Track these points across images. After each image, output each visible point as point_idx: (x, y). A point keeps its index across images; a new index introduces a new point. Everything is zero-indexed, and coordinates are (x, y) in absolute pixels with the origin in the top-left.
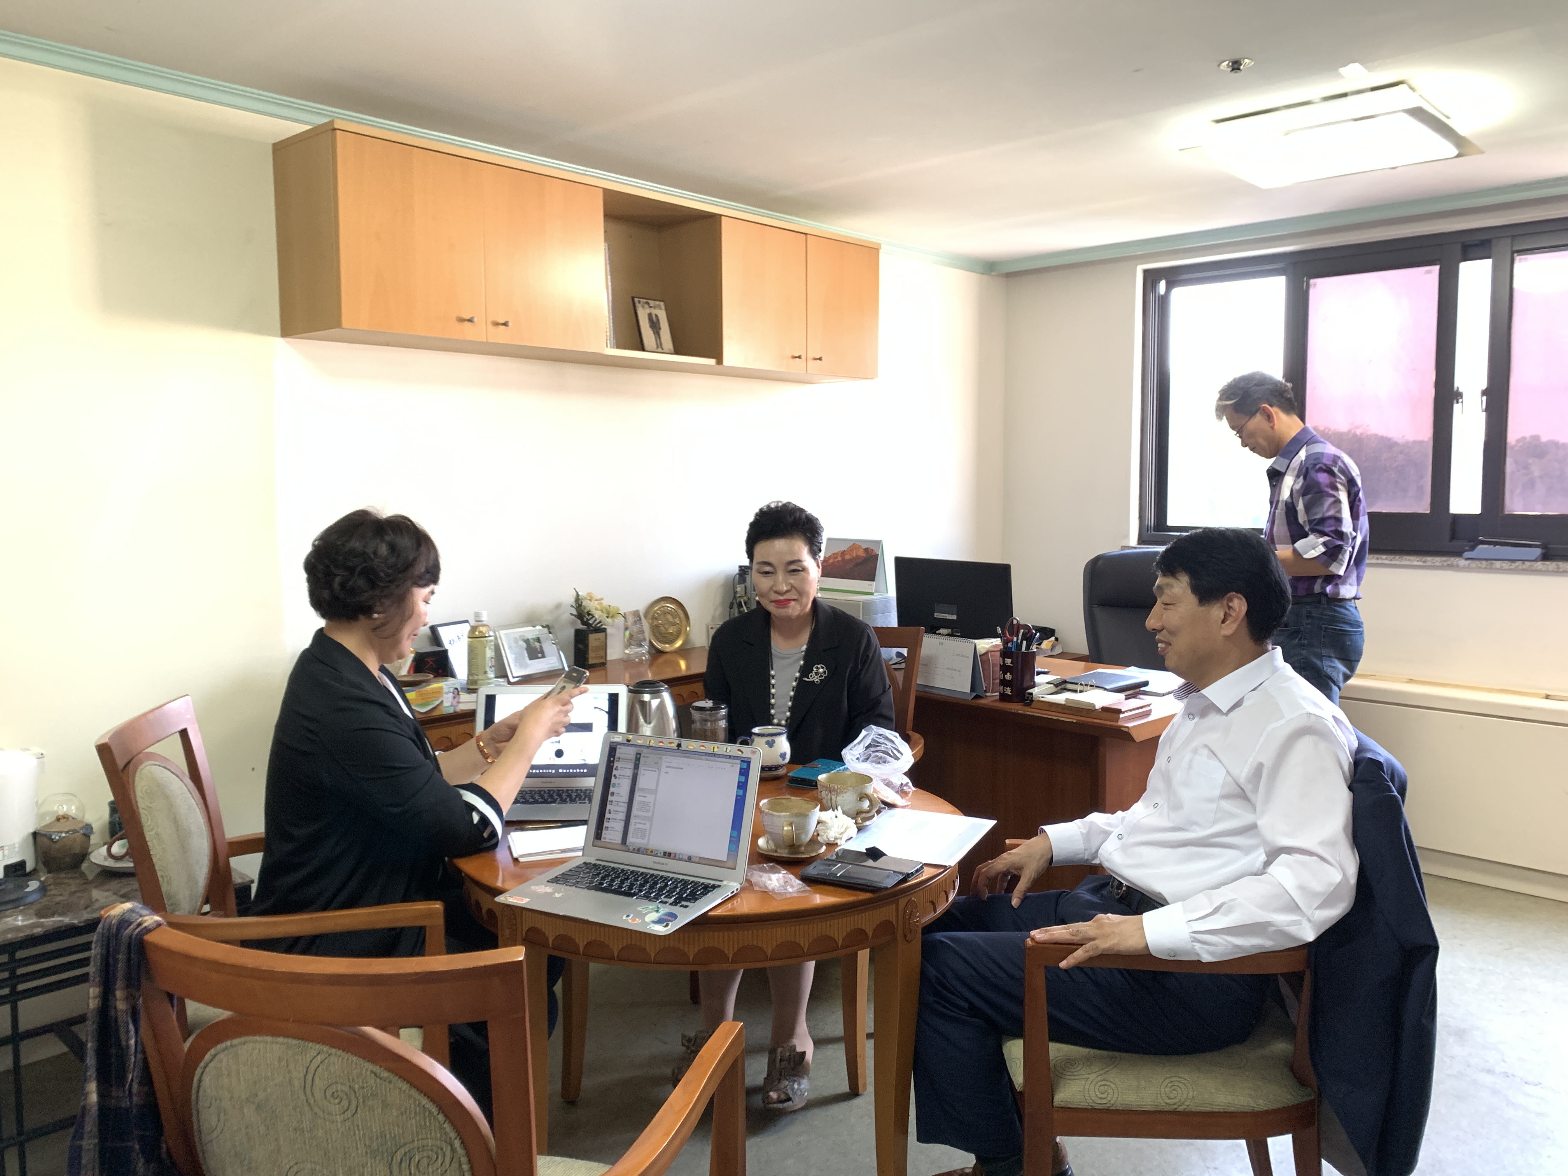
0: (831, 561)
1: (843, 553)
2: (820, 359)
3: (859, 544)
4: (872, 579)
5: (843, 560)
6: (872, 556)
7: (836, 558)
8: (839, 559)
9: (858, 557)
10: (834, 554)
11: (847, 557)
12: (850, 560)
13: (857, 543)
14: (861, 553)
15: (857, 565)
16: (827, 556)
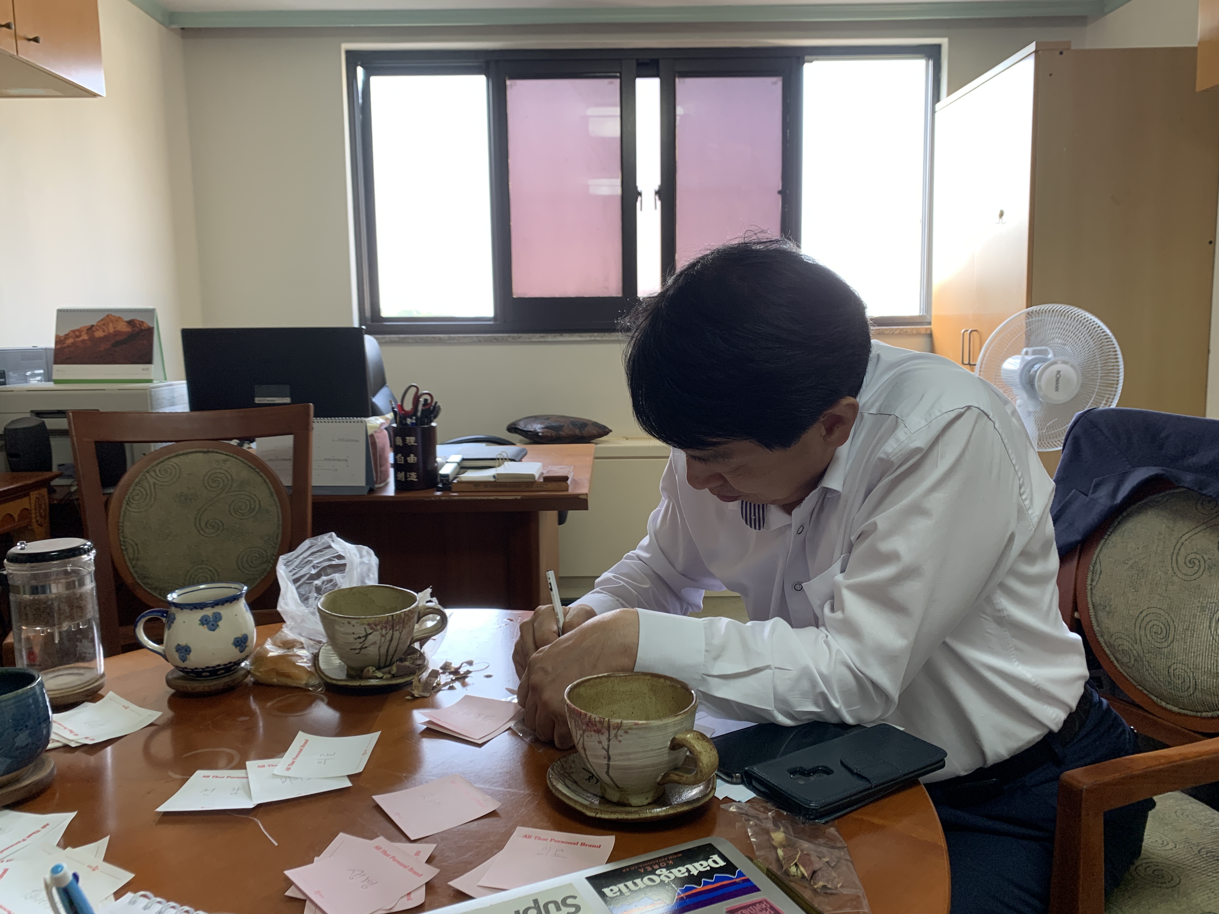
0: (70, 341)
1: (90, 329)
2: (36, 40)
3: (117, 315)
4: (149, 361)
5: (92, 338)
6: (142, 331)
7: (78, 337)
8: (85, 337)
9: (117, 333)
10: (74, 331)
11: (99, 334)
12: (106, 338)
13: (113, 314)
14: (123, 328)
15: (117, 344)
16: (62, 334)
